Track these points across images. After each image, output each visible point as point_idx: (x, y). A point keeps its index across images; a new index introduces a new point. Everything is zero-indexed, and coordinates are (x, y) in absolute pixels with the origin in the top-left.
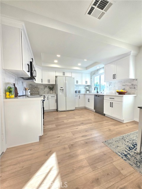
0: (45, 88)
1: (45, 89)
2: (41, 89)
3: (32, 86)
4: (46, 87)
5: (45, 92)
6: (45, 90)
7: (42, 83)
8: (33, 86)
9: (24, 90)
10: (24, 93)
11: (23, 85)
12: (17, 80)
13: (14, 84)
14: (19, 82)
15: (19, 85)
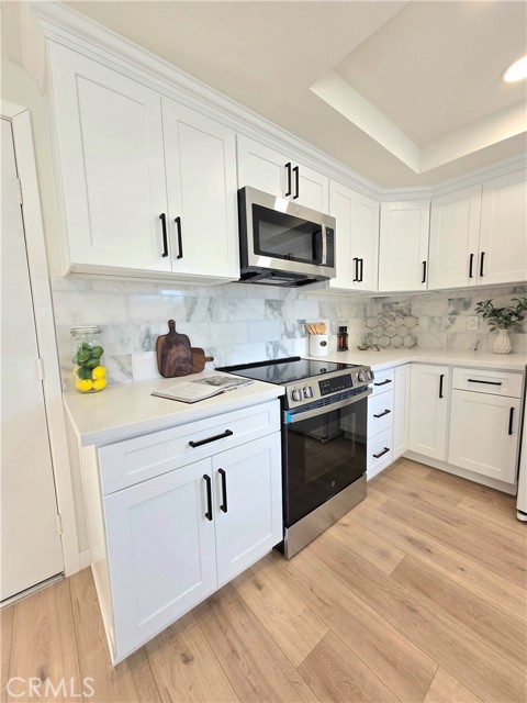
0: (455, 313)
1: (459, 319)
2: (432, 319)
3: (384, 306)
4: (467, 305)
5: (452, 338)
6: (453, 329)
7: (423, 287)
8: (390, 306)
9: (298, 334)
10: (285, 351)
11: (281, 315)
12: (211, 299)
13: (172, 324)
14: (234, 305)
15: (228, 320)
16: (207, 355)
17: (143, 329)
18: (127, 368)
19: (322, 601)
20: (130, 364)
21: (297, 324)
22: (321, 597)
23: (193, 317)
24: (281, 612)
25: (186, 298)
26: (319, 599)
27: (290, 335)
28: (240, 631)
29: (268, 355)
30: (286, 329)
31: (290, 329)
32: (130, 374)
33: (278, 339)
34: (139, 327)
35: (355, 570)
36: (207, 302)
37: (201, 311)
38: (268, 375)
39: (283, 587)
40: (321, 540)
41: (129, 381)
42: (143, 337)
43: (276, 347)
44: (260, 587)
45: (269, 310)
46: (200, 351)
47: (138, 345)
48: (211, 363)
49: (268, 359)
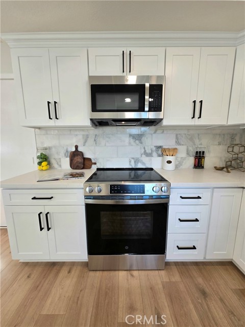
9: (155, 154)
10: (144, 164)
11: (141, 143)
12: (96, 135)
13: (76, 147)
14: (109, 138)
15: (105, 145)
16: (93, 161)
17: (65, 148)
18: (59, 163)
19: (78, 300)
20: (60, 162)
21: (154, 149)
22: (80, 298)
23: (87, 144)
24: (62, 288)
25: (83, 135)
26: (78, 298)
27: (149, 155)
28: (47, 282)
29: (130, 165)
30: (145, 151)
31: (148, 151)
32: (60, 166)
33: (138, 156)
34: (63, 148)
35: (107, 301)
36: (94, 136)
37: (91, 141)
38: (130, 175)
39: (75, 280)
40: (112, 273)
41: (60, 168)
42: (65, 152)
43: (137, 161)
44: (69, 272)
45: (132, 141)
46: (90, 160)
47: (64, 155)
48: (95, 165)
49: (131, 167)
